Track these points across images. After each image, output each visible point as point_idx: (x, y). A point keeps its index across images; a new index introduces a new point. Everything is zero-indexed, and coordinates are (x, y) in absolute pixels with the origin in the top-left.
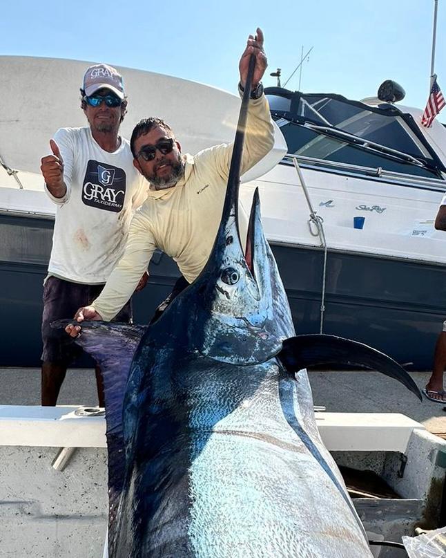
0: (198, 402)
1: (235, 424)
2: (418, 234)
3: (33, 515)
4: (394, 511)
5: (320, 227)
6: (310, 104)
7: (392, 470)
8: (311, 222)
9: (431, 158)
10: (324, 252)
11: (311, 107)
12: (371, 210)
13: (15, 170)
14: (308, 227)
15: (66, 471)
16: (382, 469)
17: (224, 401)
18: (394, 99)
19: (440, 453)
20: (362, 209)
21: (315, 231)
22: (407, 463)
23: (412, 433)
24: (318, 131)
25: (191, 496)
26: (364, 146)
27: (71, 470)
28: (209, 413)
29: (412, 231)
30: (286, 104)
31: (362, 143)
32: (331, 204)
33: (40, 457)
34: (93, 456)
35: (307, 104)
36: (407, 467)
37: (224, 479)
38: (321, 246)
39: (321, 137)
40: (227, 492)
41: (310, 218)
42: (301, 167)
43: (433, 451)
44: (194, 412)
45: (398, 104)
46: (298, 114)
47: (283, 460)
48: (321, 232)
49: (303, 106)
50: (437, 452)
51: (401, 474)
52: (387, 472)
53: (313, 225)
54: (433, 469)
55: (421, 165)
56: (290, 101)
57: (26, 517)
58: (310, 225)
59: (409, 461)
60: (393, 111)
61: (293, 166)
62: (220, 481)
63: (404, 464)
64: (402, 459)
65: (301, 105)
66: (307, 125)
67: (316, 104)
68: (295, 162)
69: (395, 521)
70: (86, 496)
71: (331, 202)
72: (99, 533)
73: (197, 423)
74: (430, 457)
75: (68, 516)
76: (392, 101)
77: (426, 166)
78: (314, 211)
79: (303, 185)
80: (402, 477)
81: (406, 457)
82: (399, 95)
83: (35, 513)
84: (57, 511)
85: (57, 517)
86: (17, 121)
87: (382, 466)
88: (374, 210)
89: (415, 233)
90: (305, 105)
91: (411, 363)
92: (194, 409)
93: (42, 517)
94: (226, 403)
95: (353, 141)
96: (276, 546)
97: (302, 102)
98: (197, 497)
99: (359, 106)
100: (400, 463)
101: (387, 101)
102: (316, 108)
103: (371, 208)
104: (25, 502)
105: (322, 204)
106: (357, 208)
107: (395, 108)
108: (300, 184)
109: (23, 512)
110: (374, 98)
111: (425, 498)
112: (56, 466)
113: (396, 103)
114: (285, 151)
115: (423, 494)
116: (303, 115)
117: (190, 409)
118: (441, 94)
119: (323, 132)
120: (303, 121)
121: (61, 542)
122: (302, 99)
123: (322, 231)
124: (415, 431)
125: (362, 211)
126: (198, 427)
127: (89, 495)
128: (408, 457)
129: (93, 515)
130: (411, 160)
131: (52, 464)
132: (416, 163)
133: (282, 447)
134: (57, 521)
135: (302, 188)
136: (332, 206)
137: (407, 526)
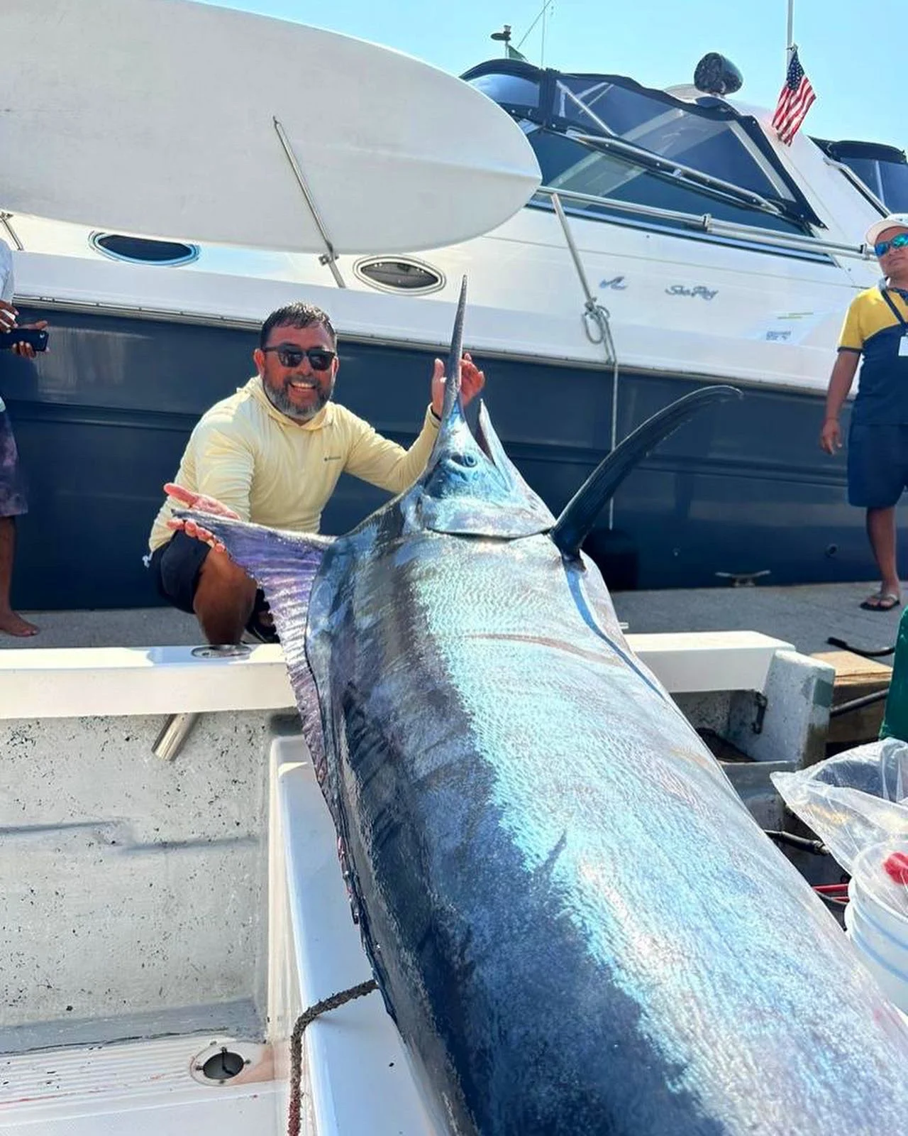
0: (437, 600)
1: (504, 626)
2: (775, 338)
3: (119, 844)
4: (750, 783)
5: (604, 327)
6: (575, 93)
7: (742, 724)
8: (588, 317)
9: (794, 200)
10: (612, 373)
11: (576, 100)
12: (693, 295)
13: (6, 212)
14: (582, 325)
15: (177, 762)
16: (725, 724)
17: (479, 597)
18: (723, 90)
19: (820, 683)
20: (676, 292)
21: (595, 335)
22: (768, 707)
23: (774, 658)
24: (592, 145)
25: (467, 711)
26: (674, 175)
27: (187, 760)
28: (458, 612)
29: (766, 333)
30: (530, 92)
31: (672, 169)
32: (620, 284)
33: (128, 739)
34: (228, 731)
35: (570, 94)
36: (767, 714)
37: (512, 688)
38: (607, 363)
39: (596, 157)
40: (520, 703)
41: (584, 310)
42: (567, 214)
43: (809, 680)
44: (434, 613)
45: (731, 99)
46: (554, 113)
47: (593, 672)
48: (607, 335)
49: (563, 97)
50: (814, 682)
51: (757, 729)
52: (734, 728)
53: (592, 323)
54: (810, 711)
55: (776, 212)
56: (538, 87)
57: (107, 848)
58: (585, 322)
59: (770, 704)
60: (723, 110)
61: (553, 211)
62: (506, 691)
63: (762, 710)
64: (757, 702)
65: (559, 96)
66: (571, 134)
67: (586, 93)
68: (556, 202)
69: (753, 798)
70: (218, 803)
71: (619, 280)
72: (244, 867)
73: (443, 627)
74: (805, 692)
75: (185, 842)
76: (719, 91)
77: (784, 213)
78: (593, 295)
79: (571, 247)
80: (759, 732)
81: (765, 699)
82: (733, 82)
83: (124, 841)
84: (166, 836)
85: (164, 845)
86: (8, 110)
87: (726, 719)
88: (697, 295)
89: (772, 335)
90: (566, 95)
91: (767, 572)
92: (433, 610)
93: (137, 848)
94: (482, 599)
95: (656, 166)
96: (611, 756)
97: (560, 90)
98: (477, 710)
99: (663, 100)
100: (755, 710)
101: (710, 93)
102: (585, 100)
103: (692, 291)
104: (104, 823)
105: (604, 284)
106: (667, 291)
107: (726, 106)
108: (567, 245)
109: (102, 840)
110: (688, 87)
111: (798, 758)
112: (161, 751)
113: (726, 96)
114: (537, 180)
115: (795, 752)
116: (562, 114)
117: (427, 610)
118: (806, 81)
119: (601, 146)
120: (563, 125)
121: (176, 890)
122: (559, 84)
123: (609, 333)
124: (778, 653)
125: (676, 296)
126: (447, 632)
127: (223, 803)
128: (768, 697)
129: (233, 837)
130: (759, 203)
131: (155, 749)
132: (768, 208)
133: (585, 657)
134: (166, 853)
135: (568, 252)
136: (623, 288)
137: (771, 805)
